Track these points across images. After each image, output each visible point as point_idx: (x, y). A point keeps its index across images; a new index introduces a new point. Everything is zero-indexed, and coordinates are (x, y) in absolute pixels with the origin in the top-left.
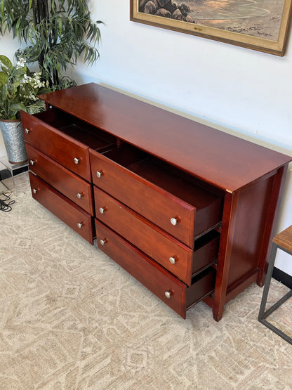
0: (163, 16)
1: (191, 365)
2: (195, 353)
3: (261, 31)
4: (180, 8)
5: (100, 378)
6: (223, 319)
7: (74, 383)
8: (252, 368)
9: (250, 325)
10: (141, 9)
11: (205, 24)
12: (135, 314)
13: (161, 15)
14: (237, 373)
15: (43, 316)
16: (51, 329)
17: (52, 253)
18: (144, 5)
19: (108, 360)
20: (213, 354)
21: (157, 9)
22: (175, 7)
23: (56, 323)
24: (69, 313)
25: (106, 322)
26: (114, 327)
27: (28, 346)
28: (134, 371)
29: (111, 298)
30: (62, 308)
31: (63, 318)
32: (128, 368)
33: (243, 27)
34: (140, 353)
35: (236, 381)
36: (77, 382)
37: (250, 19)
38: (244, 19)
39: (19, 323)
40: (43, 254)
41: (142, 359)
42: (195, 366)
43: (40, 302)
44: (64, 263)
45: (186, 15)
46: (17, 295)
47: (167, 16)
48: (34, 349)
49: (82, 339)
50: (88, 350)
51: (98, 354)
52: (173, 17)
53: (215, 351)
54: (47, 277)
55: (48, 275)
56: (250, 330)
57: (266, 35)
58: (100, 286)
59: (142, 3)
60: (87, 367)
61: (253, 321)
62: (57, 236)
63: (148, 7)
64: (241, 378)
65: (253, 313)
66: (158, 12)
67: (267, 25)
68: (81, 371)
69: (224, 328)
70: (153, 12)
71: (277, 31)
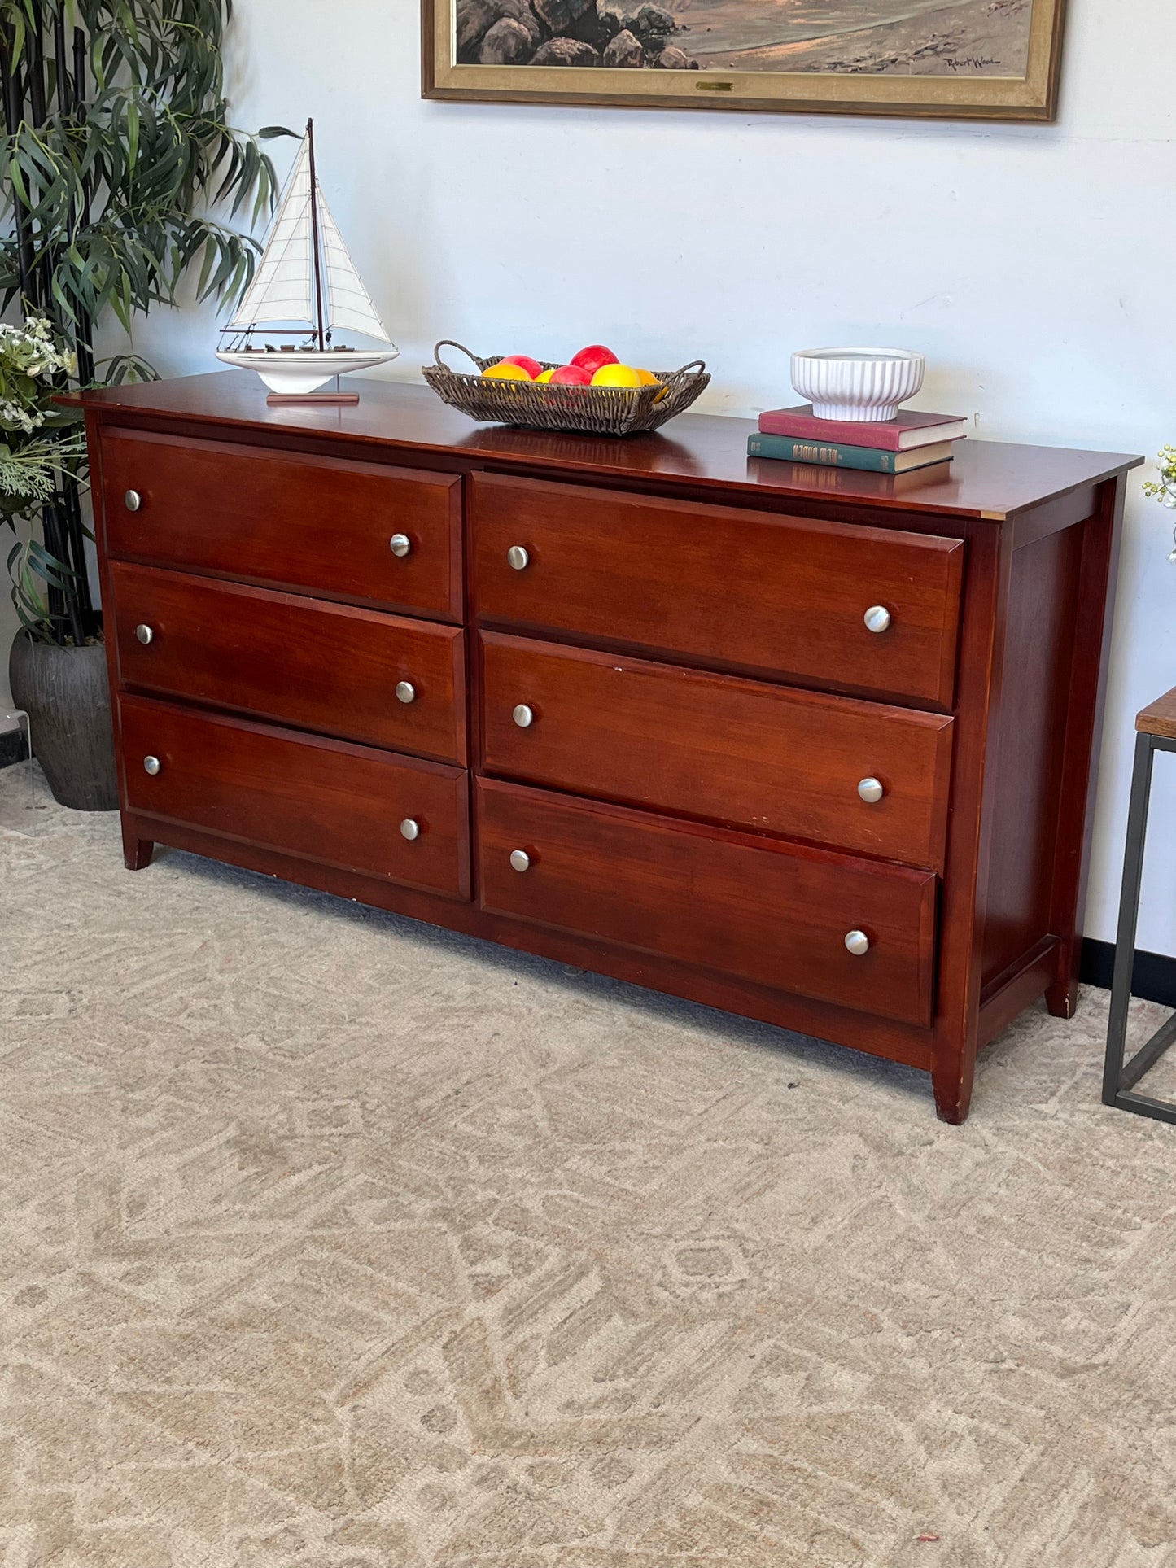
0: (562, 62)
1: (923, 1249)
2: (917, 1218)
3: (959, 55)
4: (633, 26)
5: (585, 1335)
6: (974, 1119)
7: (489, 1365)
8: (1147, 1226)
9: (1080, 1119)
10: (469, 53)
11: (741, 63)
12: (628, 1145)
13: (553, 60)
14: (1100, 1244)
15: (245, 1201)
16: (301, 1232)
17: (182, 1020)
18: (480, 36)
19: (592, 1283)
20: (989, 1210)
21: (537, 42)
22: (613, 26)
23: (312, 1213)
24: (354, 1178)
25: (525, 1183)
26: (566, 1192)
27: (230, 1290)
28: (708, 1295)
29: (507, 1115)
30: (317, 1168)
31: (339, 1194)
32: (685, 1292)
33: (889, 54)
34: (707, 1244)
35: (1108, 1265)
36: (499, 1359)
37: (915, 23)
38: (891, 26)
39: (153, 1235)
40: (149, 1029)
41: (727, 1261)
42: (939, 1250)
43: (213, 1163)
44: (253, 1042)
45: (659, 47)
46: (97, 1157)
47: (581, 60)
48: (262, 1296)
49: (454, 1241)
50: (496, 1267)
51: (539, 1272)
52: (609, 61)
53: (989, 1200)
54: (202, 1091)
55: (201, 1082)
56: (1090, 1131)
57: (979, 64)
58: (447, 1088)
59: (471, 31)
60: (514, 1316)
61: (1084, 1106)
62: (176, 972)
63: (499, 42)
64: (1119, 1255)
65: (1076, 1087)
66: (541, 53)
67: (980, 31)
68: (497, 1329)
69: (991, 1139)
70: (523, 55)
71: (1021, 43)
